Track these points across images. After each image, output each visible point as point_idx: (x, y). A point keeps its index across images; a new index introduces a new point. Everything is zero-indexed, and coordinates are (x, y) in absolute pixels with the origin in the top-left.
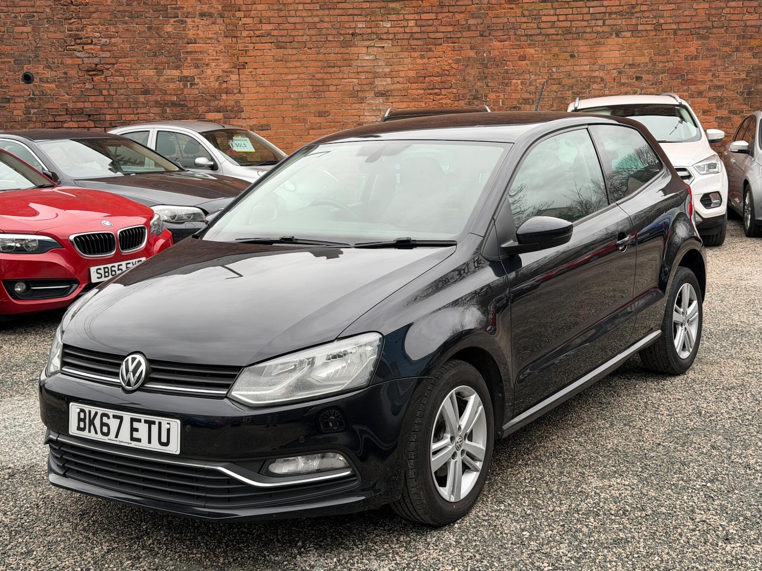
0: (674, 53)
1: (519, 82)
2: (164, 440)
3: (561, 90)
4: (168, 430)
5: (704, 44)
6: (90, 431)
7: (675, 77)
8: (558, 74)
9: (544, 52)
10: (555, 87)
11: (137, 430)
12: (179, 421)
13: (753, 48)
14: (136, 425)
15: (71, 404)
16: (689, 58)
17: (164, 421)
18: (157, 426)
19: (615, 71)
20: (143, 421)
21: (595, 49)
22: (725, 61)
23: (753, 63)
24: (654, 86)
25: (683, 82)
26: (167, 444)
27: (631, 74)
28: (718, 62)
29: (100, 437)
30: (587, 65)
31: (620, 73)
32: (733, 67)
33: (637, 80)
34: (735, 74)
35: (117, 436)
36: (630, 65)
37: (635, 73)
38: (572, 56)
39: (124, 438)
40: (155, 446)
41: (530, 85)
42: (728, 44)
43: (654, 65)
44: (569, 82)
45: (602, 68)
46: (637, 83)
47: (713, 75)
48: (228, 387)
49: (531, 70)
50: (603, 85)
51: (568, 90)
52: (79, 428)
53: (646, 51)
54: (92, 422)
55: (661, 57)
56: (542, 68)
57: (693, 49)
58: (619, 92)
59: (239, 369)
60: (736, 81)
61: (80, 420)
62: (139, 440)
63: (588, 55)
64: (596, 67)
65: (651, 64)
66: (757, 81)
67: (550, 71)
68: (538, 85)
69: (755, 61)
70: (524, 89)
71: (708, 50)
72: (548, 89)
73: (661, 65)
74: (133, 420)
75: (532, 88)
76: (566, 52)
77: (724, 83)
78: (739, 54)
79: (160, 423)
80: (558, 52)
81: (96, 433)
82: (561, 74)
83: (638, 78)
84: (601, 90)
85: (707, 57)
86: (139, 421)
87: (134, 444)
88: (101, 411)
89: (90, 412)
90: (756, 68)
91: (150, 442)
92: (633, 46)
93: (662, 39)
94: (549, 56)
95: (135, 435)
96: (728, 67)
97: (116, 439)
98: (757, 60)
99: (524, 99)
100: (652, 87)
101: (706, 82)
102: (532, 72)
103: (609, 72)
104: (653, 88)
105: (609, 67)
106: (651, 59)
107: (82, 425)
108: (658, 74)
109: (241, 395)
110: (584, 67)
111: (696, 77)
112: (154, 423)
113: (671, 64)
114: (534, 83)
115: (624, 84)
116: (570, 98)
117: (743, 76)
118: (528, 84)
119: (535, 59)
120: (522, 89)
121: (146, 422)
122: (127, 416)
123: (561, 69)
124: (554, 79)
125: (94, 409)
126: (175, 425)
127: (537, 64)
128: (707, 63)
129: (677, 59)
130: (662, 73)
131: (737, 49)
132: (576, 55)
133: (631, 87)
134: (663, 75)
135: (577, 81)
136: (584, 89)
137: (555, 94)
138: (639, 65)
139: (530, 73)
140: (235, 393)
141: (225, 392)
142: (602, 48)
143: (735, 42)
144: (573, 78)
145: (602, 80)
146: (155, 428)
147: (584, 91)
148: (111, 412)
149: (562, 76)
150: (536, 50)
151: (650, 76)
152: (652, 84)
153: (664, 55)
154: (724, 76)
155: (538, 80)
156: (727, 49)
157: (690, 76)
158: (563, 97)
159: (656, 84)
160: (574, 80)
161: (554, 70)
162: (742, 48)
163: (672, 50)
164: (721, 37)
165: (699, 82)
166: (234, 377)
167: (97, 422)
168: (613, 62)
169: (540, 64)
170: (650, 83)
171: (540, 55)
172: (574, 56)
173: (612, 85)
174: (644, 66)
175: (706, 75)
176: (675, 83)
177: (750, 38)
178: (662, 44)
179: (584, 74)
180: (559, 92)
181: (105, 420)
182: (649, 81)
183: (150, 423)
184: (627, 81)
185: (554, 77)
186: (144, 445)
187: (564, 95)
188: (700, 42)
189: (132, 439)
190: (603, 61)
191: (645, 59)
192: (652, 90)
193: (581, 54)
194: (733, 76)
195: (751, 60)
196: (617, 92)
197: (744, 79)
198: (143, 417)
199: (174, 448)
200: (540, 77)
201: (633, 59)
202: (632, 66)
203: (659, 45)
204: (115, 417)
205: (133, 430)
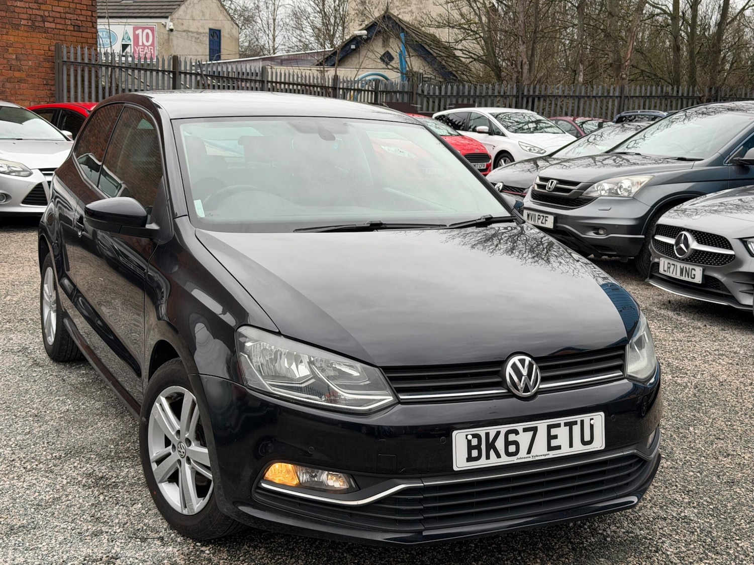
2: (587, 438)
4: (592, 426)
6: (488, 458)
11: (556, 437)
12: (602, 414)
14: (554, 432)
15: (454, 433)
17: (586, 417)
18: (578, 426)
20: (562, 425)
26: (591, 442)
29: (505, 460)
35: (529, 452)
39: (540, 451)
40: (578, 448)
48: (622, 367)
52: (470, 459)
54: (491, 446)
61: (470, 448)
62: (559, 447)
74: (550, 427)
79: (582, 422)
81: (499, 456)
86: (558, 425)
87: (552, 454)
88: (503, 429)
89: (487, 435)
91: (571, 446)
95: (554, 443)
97: (529, 455)
107: (475, 453)
112: (575, 423)
121: (566, 424)
122: (542, 425)
125: (492, 431)
126: (599, 419)
140: (630, 372)
141: (621, 373)
146: (576, 429)
148: (519, 427)
167: (500, 444)
181: (512, 437)
183: (570, 425)
186: (565, 451)
189: (550, 448)
198: (562, 420)
199: (599, 443)
204: (525, 430)
205: (550, 437)
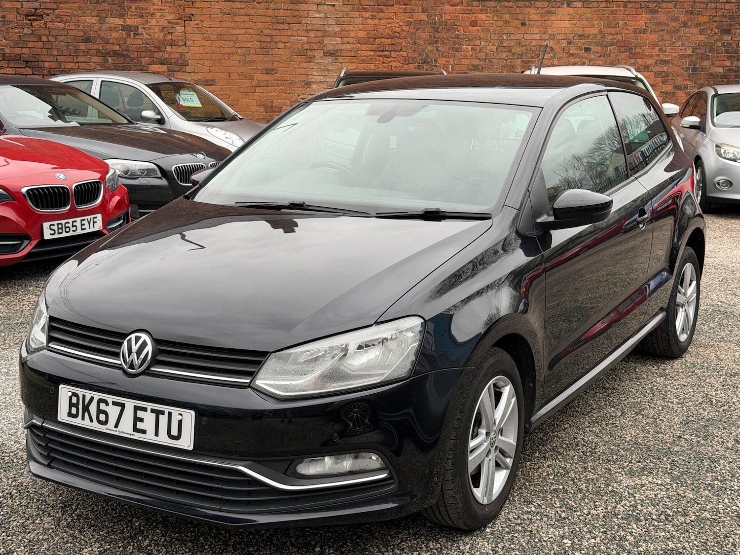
0: (623, 25)
1: (470, 47)
2: (174, 432)
3: (511, 58)
4: (180, 422)
5: (652, 18)
6: (83, 419)
7: (623, 49)
8: (508, 42)
9: (496, 18)
10: (504, 55)
11: (141, 420)
12: (193, 413)
13: (700, 24)
14: (140, 414)
15: (61, 386)
16: (638, 32)
17: (176, 411)
18: (166, 417)
19: (564, 41)
20: (149, 410)
21: (546, 18)
22: (672, 36)
23: (699, 39)
24: (602, 58)
25: (631, 55)
26: (178, 438)
27: (580, 45)
28: (666, 37)
29: (95, 426)
30: (537, 34)
31: (569, 43)
32: (680, 43)
33: (585, 51)
34: (681, 50)
35: (116, 426)
36: (579, 36)
37: (584, 44)
38: (523, 24)
39: (126, 428)
40: (163, 439)
41: (480, 52)
42: (676, 19)
43: (603, 37)
44: (517, 50)
45: (552, 37)
46: (586, 54)
47: (660, 50)
48: (252, 375)
49: (482, 37)
50: (552, 55)
51: (518, 58)
52: (70, 414)
53: (596, 23)
54: (86, 409)
55: (610, 29)
56: (492, 35)
57: (642, 23)
58: (568, 63)
59: (265, 354)
60: (682, 56)
61: (71, 405)
62: (144, 432)
63: (539, 23)
64: (546, 36)
65: (600, 36)
66: (702, 58)
67: (501, 38)
68: (488, 52)
69: (702, 38)
70: (474, 55)
71: (656, 24)
72: (498, 57)
73: (610, 37)
74: (137, 409)
75: (482, 55)
76: (517, 19)
77: (670, 58)
78: (686, 30)
79: (170, 414)
80: (509, 19)
81: (91, 421)
82: (511, 42)
83: (587, 50)
84: (550, 60)
85: (655, 31)
86: (145, 410)
87: (137, 436)
88: (97, 396)
89: (84, 396)
90: (702, 44)
91: (157, 434)
92: (583, 17)
93: (612, 11)
94: (500, 23)
95: (140, 425)
96: (675, 42)
97: (115, 429)
98: (704, 36)
99: (473, 66)
100: (600, 59)
101: (652, 56)
102: (482, 38)
103: (558, 41)
104: (602, 60)
105: (559, 37)
106: (600, 31)
107: (74, 411)
108: (606, 46)
109: (267, 385)
110: (535, 35)
111: (643, 50)
112: (163, 413)
113: (620, 37)
114: (484, 50)
115: (572, 55)
116: (519, 67)
117: (689, 52)
118: (478, 50)
119: (486, 25)
120: (472, 55)
121: (153, 411)
122: (130, 404)
123: (512, 37)
124: (504, 46)
125: (89, 394)
126: (189, 417)
127: (488, 30)
128: (654, 37)
129: (626, 32)
130: (611, 46)
131: (685, 25)
132: (527, 23)
133: (579, 58)
134: (611, 48)
135: (527, 49)
136: (533, 58)
137: (505, 61)
138: (589, 36)
139: (480, 39)
140: (260, 382)
141: (248, 381)
142: (553, 18)
143: (683, 18)
144: (523, 46)
145: (552, 49)
146: (163, 419)
147: (533, 60)
148: (110, 398)
149: (512, 43)
150: (487, 17)
151: (599, 48)
152: (600, 56)
153: (613, 27)
154: (671, 51)
155: (488, 47)
156: (675, 24)
157: (637, 50)
158: (512, 66)
159: (604, 57)
160: (524, 48)
161: (505, 37)
162: (689, 23)
163: (621, 23)
164: (669, 12)
165: (647, 55)
166: (259, 364)
167: (93, 408)
168: (563, 32)
169: (491, 31)
170: (599, 55)
171: (491, 22)
172: (525, 24)
173: (561, 56)
174: (594, 37)
175: (653, 49)
176: (623, 56)
177: (698, 14)
178: (611, 17)
179: (534, 43)
180: (509, 60)
181: (103, 406)
182: (598, 53)
183: (158, 413)
184: (576, 52)
185: (505, 44)
186: (150, 437)
187: (513, 64)
188: (648, 16)
189: (136, 429)
190: (553, 30)
191: (596, 31)
192: (600, 62)
193: (532, 23)
194: (679, 51)
195: (698, 36)
196: (566, 62)
197: (690, 56)
198: (150, 406)
199: (187, 442)
200: (491, 44)
201: (583, 30)
202: (581, 36)
203: (608, 17)
204: (114, 403)
205: (137, 419)
